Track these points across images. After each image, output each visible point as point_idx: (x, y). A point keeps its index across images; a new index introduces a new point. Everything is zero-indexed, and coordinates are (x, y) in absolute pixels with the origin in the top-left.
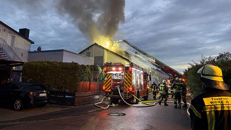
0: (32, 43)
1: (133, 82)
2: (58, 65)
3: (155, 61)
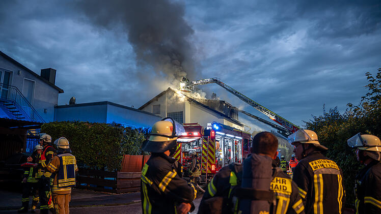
0: (60, 92)
1: (219, 156)
2: (90, 127)
3: (274, 118)
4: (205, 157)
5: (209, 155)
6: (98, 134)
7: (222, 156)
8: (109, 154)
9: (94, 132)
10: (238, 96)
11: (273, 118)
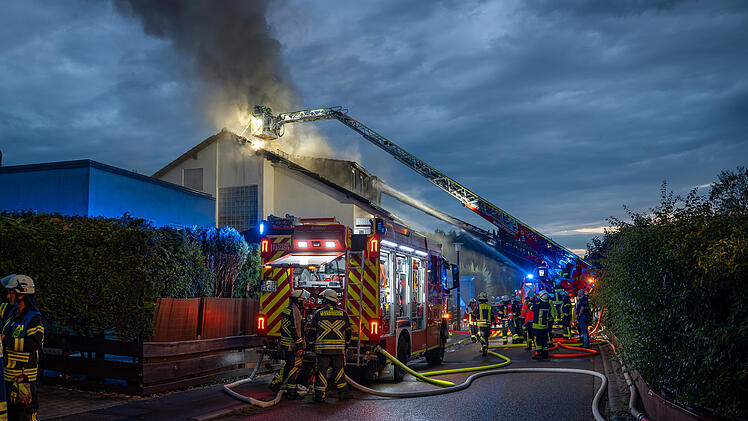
1: (385, 299)
2: (66, 228)
3: (475, 206)
4: (354, 303)
5: (365, 299)
6: (90, 246)
7: (390, 299)
8: (122, 298)
9: (79, 241)
10: (391, 152)
11: (473, 205)
